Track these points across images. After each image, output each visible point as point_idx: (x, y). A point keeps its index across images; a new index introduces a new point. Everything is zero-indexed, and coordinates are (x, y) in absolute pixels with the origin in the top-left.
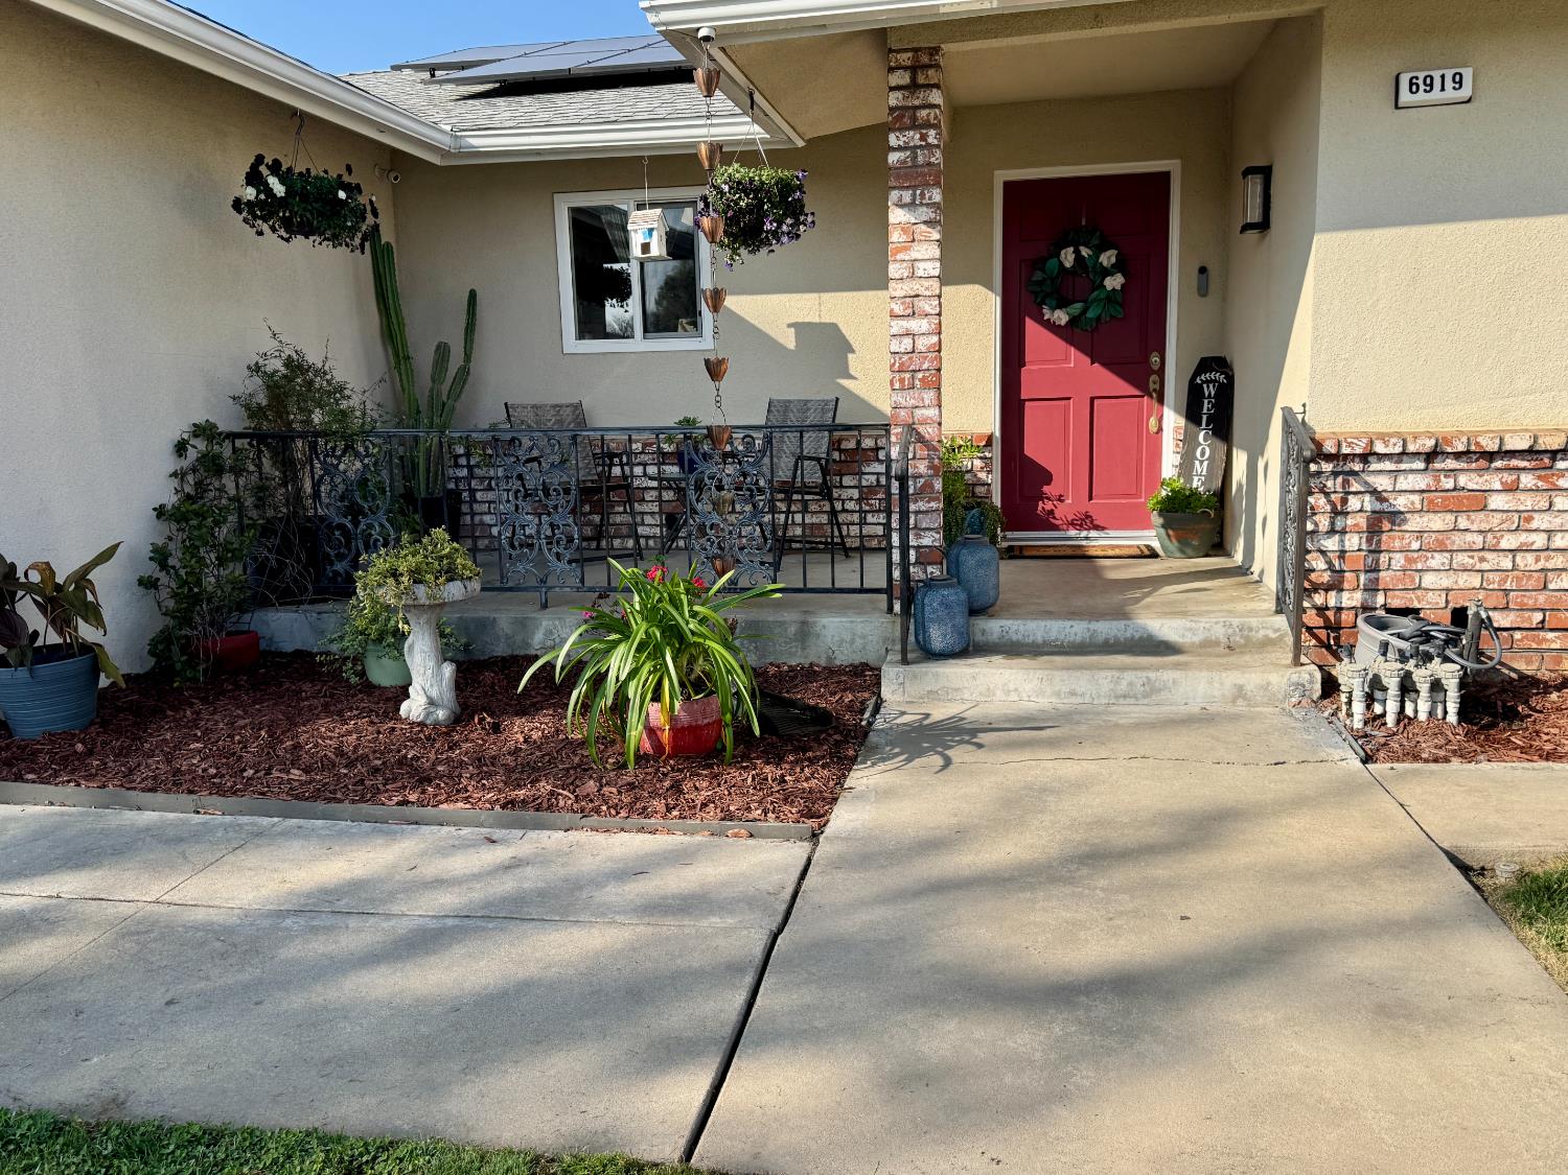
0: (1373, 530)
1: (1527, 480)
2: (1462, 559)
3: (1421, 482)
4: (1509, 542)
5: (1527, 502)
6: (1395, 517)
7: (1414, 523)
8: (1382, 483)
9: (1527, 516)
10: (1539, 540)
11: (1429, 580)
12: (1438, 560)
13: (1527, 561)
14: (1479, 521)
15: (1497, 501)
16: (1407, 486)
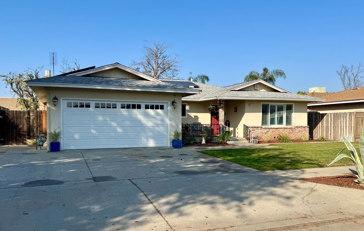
0: (249, 132)
1: (257, 129)
2: (254, 134)
3: (252, 129)
4: (256, 133)
5: (257, 130)
6: (251, 131)
7: (252, 131)
8: (250, 129)
9: (257, 131)
10: (258, 133)
11: (252, 135)
12: (253, 134)
13: (257, 134)
14: (255, 131)
15: (256, 130)
16: (251, 129)
